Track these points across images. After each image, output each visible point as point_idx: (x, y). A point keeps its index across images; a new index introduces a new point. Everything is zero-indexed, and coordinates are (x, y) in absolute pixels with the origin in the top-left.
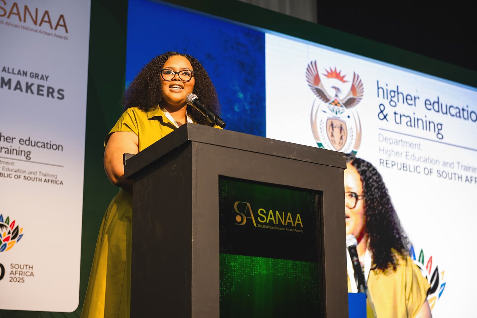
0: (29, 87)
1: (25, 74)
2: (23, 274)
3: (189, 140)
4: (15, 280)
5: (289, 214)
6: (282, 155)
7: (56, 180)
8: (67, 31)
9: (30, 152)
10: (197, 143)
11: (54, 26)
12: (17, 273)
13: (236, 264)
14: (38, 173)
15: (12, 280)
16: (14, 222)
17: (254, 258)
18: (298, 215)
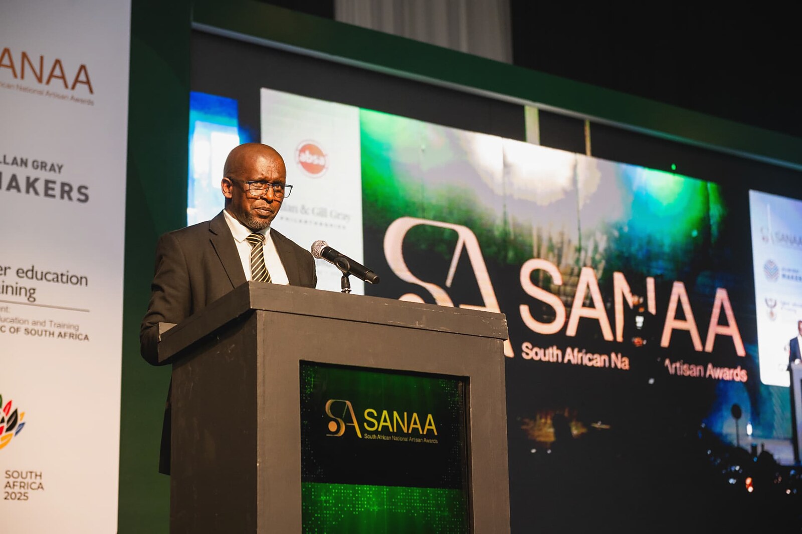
0: (31, 184)
1: (24, 163)
2: (26, 487)
3: (251, 307)
4: (13, 496)
5: (415, 415)
6: (402, 324)
7: (78, 333)
8: (91, 91)
9: (34, 290)
10: (265, 312)
11: (70, 82)
12: (16, 486)
13: (329, 497)
14: (48, 323)
15: (9, 497)
16: (10, 403)
17: (358, 488)
18: (430, 416)
